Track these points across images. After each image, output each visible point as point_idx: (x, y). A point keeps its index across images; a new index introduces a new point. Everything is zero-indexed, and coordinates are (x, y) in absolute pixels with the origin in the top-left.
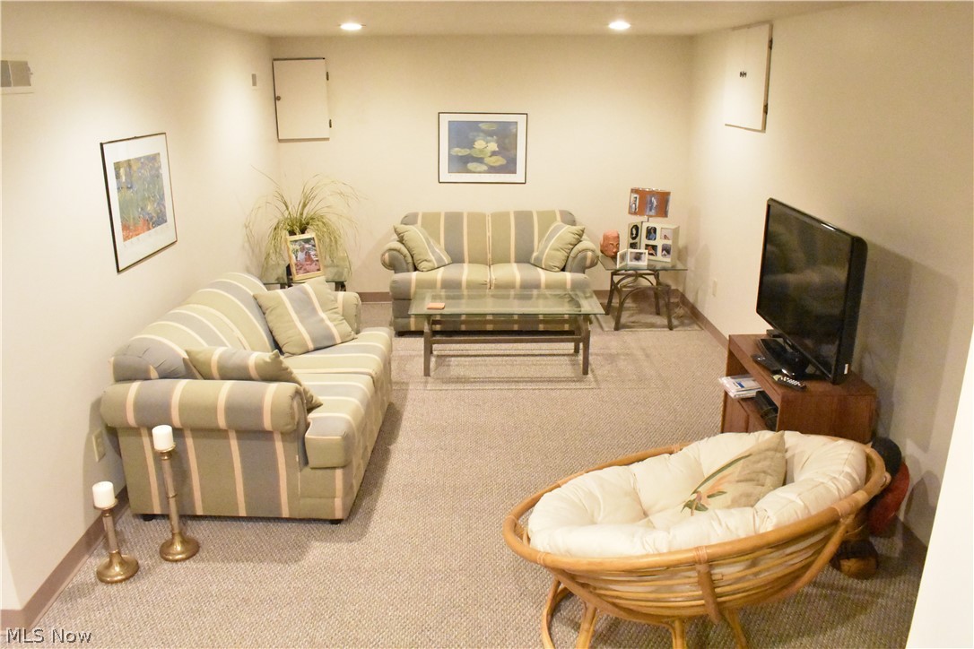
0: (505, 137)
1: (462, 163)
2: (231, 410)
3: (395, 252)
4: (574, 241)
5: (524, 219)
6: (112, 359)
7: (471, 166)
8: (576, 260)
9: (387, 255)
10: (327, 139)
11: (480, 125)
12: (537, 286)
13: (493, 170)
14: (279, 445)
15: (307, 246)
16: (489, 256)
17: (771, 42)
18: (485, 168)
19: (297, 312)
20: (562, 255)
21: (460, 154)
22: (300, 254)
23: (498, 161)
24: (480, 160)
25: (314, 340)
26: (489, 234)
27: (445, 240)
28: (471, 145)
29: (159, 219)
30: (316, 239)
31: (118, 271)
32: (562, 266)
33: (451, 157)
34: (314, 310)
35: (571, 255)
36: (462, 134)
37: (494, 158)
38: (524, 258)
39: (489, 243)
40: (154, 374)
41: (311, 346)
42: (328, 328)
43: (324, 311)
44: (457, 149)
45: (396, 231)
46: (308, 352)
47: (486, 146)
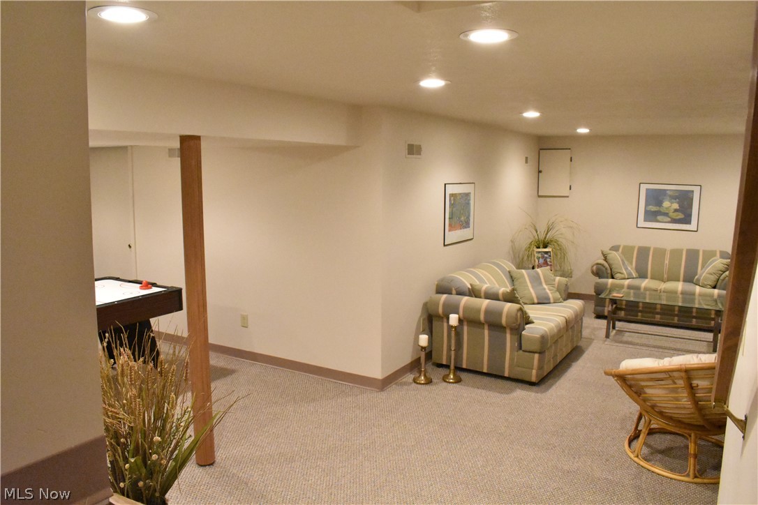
0: (685, 200)
1: (651, 216)
2: (487, 312)
3: (600, 266)
4: (723, 269)
5: (693, 255)
6: (436, 283)
7: (659, 218)
8: (725, 282)
9: (595, 268)
10: (568, 197)
11: (668, 192)
12: (693, 294)
13: (674, 221)
14: (508, 336)
15: (546, 256)
16: (665, 276)
18: (669, 219)
19: (531, 282)
20: (714, 278)
21: (653, 210)
22: (541, 259)
23: (681, 216)
24: (666, 214)
25: (538, 298)
26: (667, 262)
27: (636, 262)
28: (659, 203)
29: (466, 225)
30: (552, 252)
31: (444, 245)
32: (713, 284)
33: (646, 212)
34: (541, 283)
35: (722, 278)
36: (655, 198)
37: (676, 214)
38: (690, 278)
39: (666, 268)
40: (454, 292)
41: (536, 301)
42: (547, 294)
43: (546, 285)
44: (650, 207)
45: (602, 253)
46: (534, 304)
47: (670, 205)
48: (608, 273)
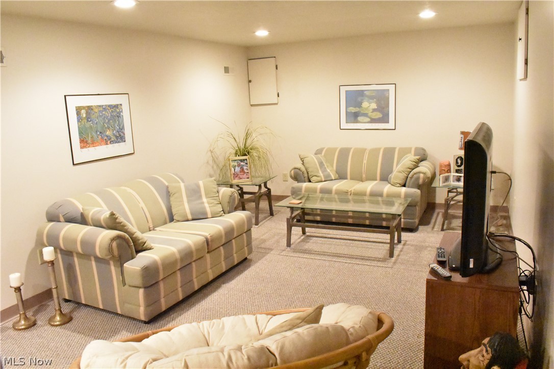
0: (382, 101)
1: (354, 117)
2: (84, 243)
3: (297, 170)
4: (412, 166)
5: (389, 153)
7: (360, 119)
8: (413, 179)
9: (293, 171)
10: (275, 104)
11: (365, 92)
12: (381, 195)
13: (373, 121)
14: (113, 268)
15: (242, 163)
16: (364, 176)
17: (527, 10)
18: (368, 120)
19: (188, 197)
20: (403, 175)
21: (353, 111)
23: (378, 115)
24: (366, 115)
26: (365, 162)
27: (337, 166)
28: (359, 105)
30: (248, 160)
31: (73, 164)
32: (402, 182)
33: (348, 113)
34: (200, 197)
35: (410, 176)
36: (355, 99)
37: (375, 113)
38: (385, 178)
39: (364, 167)
40: (62, 219)
41: (190, 217)
42: (205, 208)
43: (207, 197)
44: (351, 108)
45: (300, 156)
46: (188, 220)
47: (369, 106)
48: (305, 177)
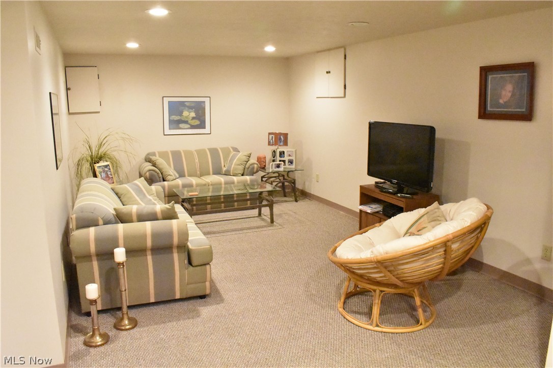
0: (199, 110)
1: (175, 124)
3: (151, 171)
4: (247, 160)
5: (214, 152)
7: (181, 125)
8: (249, 170)
9: (148, 173)
10: (99, 112)
11: (186, 103)
12: (233, 183)
13: (193, 127)
14: (176, 256)
15: (106, 169)
16: (198, 172)
17: (345, 56)
18: (189, 126)
19: (137, 195)
20: (241, 167)
21: (175, 119)
22: (102, 174)
23: (197, 122)
24: (186, 122)
26: (197, 161)
27: (174, 165)
28: (181, 114)
30: (110, 165)
32: (242, 172)
33: (170, 121)
35: (246, 167)
36: (176, 108)
37: (194, 121)
38: (218, 172)
39: (198, 166)
40: (101, 222)
43: (150, 195)
44: (173, 116)
47: (189, 114)
48: (160, 177)
